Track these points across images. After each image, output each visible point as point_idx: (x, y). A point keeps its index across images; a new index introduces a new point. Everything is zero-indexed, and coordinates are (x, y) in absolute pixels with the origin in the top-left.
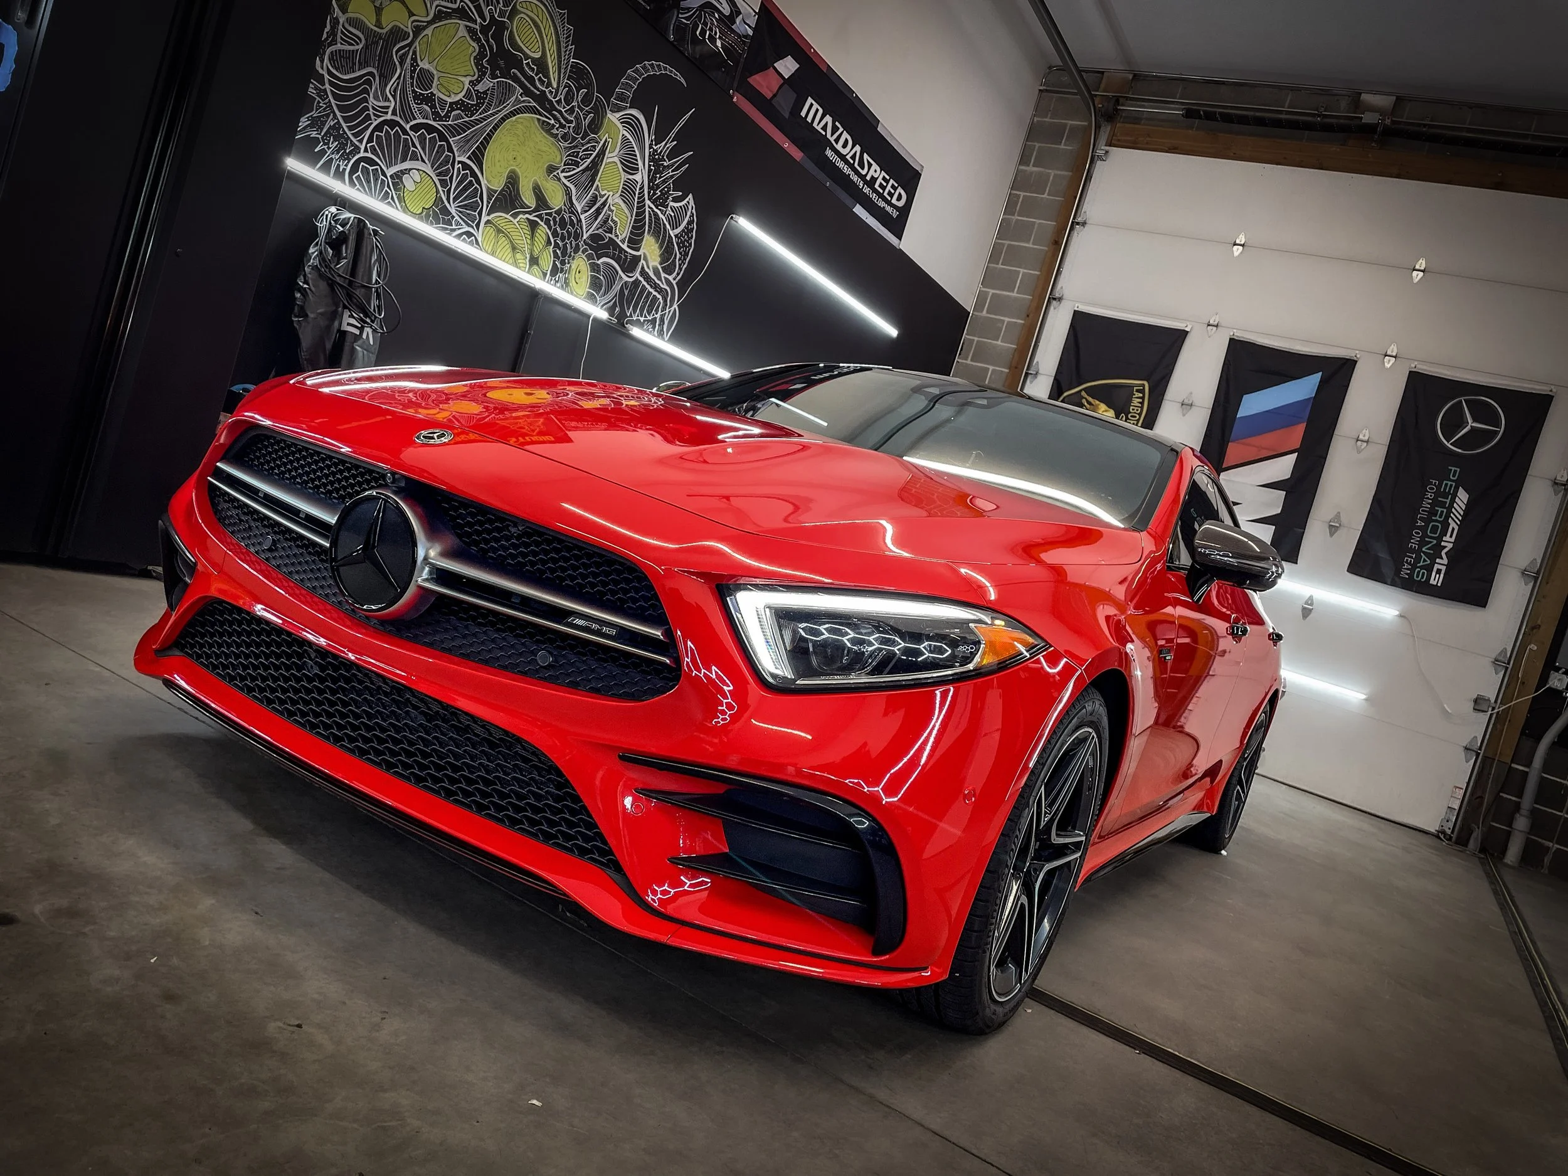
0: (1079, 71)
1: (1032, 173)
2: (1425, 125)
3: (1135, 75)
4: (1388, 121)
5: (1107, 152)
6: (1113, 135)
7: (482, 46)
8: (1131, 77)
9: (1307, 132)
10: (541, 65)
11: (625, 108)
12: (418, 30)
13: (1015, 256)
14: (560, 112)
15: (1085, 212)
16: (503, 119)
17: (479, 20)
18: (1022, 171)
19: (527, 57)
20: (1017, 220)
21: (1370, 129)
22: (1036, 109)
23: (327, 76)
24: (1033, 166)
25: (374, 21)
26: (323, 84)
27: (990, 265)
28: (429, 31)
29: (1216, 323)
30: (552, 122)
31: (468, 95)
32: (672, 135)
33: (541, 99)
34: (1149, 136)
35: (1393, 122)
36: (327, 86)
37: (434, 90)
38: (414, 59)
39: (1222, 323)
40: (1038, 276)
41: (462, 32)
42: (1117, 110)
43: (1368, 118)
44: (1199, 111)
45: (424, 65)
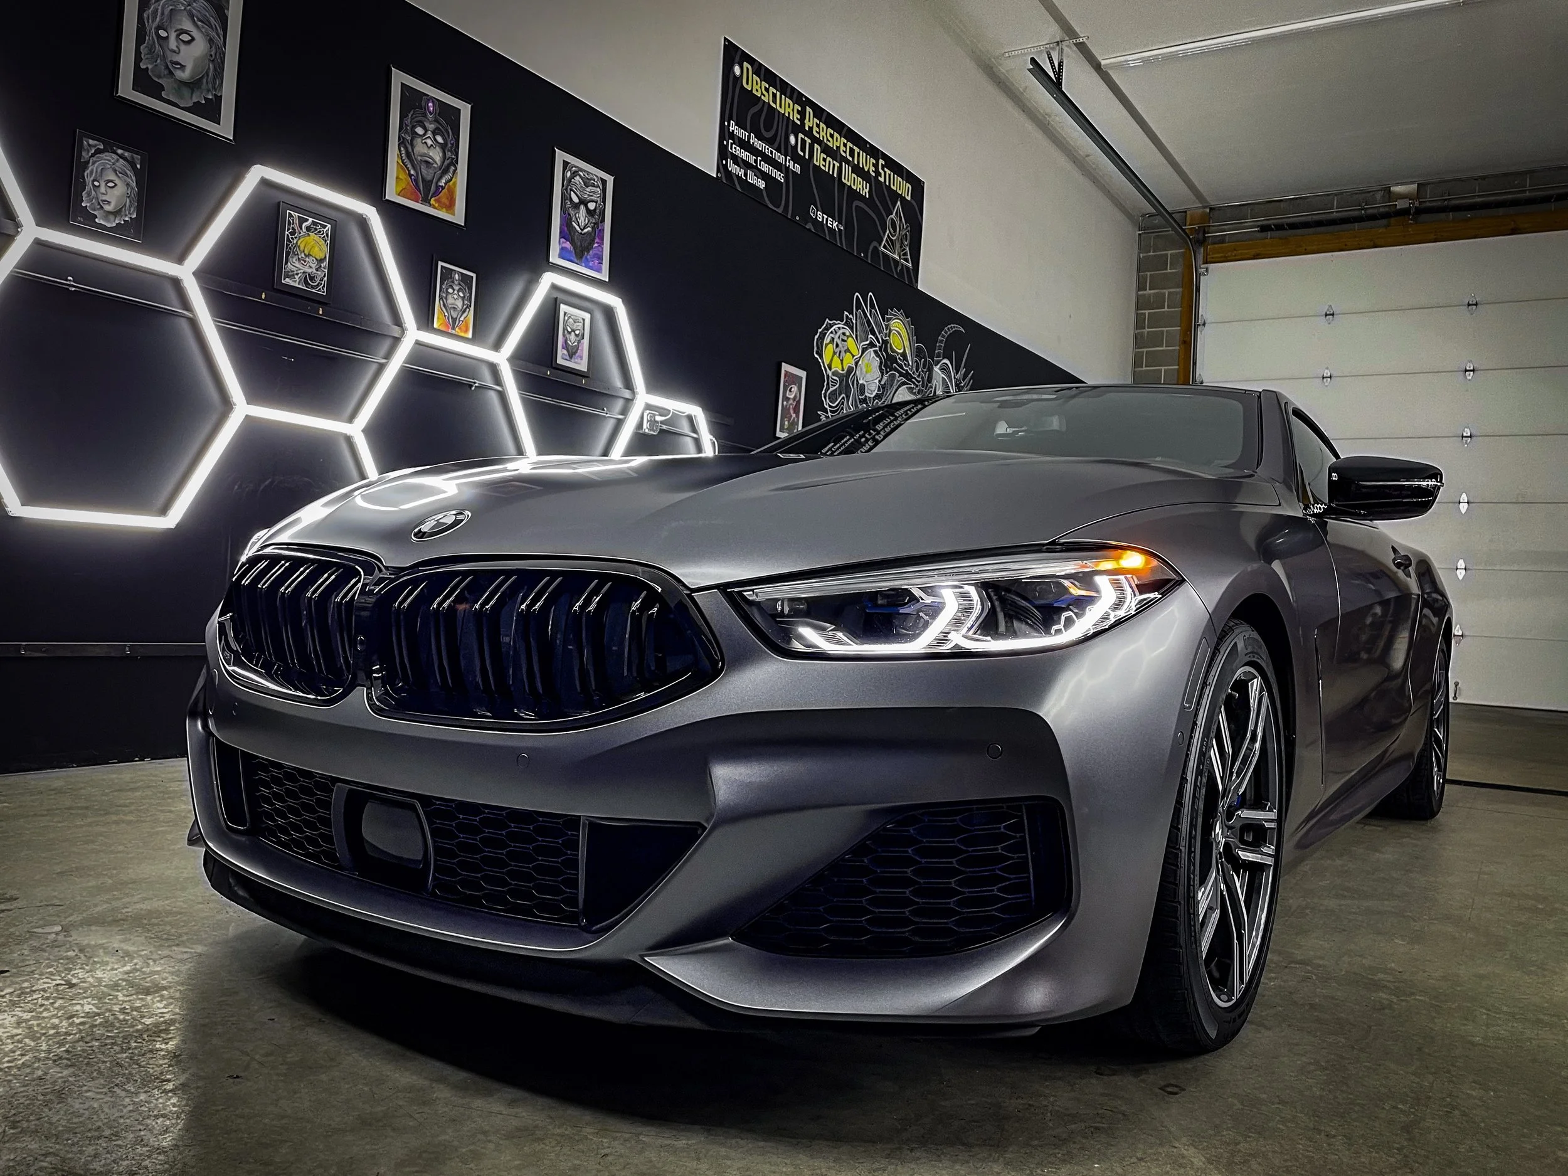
0: (1170, 214)
1: (1150, 295)
2: (1445, 200)
3: (1211, 209)
4: (1417, 204)
5: (1207, 269)
6: (1206, 254)
7: (881, 359)
8: (1208, 210)
9: (1356, 224)
10: (904, 355)
11: (941, 360)
12: (857, 363)
13: (1155, 359)
14: (915, 378)
15: (1202, 315)
16: (894, 395)
17: (878, 344)
18: (1141, 295)
19: (898, 353)
20: (1148, 332)
21: (1405, 212)
22: (1140, 248)
23: (829, 408)
24: (1150, 289)
25: (841, 368)
26: (827, 413)
27: (1136, 369)
28: (860, 362)
29: (1329, 375)
30: (912, 386)
31: (879, 390)
32: (963, 365)
33: (907, 375)
34: (1235, 250)
35: (1420, 203)
36: (829, 414)
37: (866, 394)
38: (857, 381)
39: (1334, 374)
40: (1178, 370)
41: (873, 355)
42: (1205, 237)
43: (1401, 204)
44: (1270, 225)
45: (861, 382)
